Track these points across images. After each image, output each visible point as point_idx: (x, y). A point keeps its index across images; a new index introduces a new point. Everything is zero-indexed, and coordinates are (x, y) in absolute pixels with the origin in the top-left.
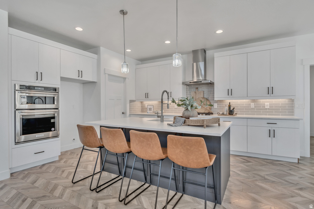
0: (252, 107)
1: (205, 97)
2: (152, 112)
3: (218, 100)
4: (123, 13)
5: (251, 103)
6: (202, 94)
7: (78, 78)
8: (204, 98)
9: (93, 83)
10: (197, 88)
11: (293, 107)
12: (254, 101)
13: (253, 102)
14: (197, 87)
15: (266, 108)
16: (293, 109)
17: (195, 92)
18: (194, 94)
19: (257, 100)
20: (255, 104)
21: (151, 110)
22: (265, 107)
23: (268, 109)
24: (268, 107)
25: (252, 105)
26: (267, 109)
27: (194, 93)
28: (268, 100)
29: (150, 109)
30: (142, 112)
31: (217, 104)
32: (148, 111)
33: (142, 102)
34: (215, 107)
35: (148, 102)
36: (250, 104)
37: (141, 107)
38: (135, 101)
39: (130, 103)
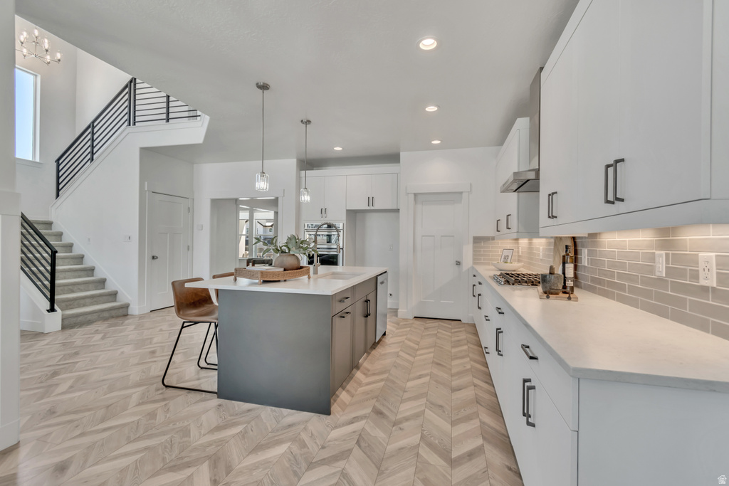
0: (657, 273)
5: (656, 253)
7: (368, 208)
12: (665, 238)
13: (661, 246)
20: (667, 257)
22: (698, 278)
23: (713, 289)
24: (713, 281)
28: (711, 235)
29: (506, 259)
31: (587, 250)
38: (493, 238)
39: (474, 243)
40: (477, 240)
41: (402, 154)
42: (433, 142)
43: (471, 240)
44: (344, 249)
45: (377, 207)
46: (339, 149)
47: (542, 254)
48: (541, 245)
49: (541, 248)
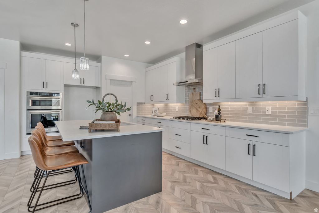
0: (249, 112)
3: (213, 103)
5: (249, 107)
6: (199, 95)
7: (80, 85)
10: (195, 89)
11: (305, 113)
12: (252, 103)
13: (251, 105)
15: (267, 113)
16: (305, 117)
17: (193, 94)
19: (255, 102)
20: (253, 108)
22: (265, 112)
23: (270, 115)
24: (270, 113)
25: (250, 109)
26: (267, 115)
27: (192, 94)
28: (269, 103)
29: (155, 112)
31: (212, 107)
32: (153, 114)
34: (210, 111)
36: (247, 108)
38: (144, 103)
39: (137, 105)
40: (139, 104)
41: (103, 57)
42: (125, 56)
43: (136, 104)
44: (63, 110)
45: (86, 84)
46: (69, 45)
47: (178, 109)
48: (177, 106)
49: (177, 107)
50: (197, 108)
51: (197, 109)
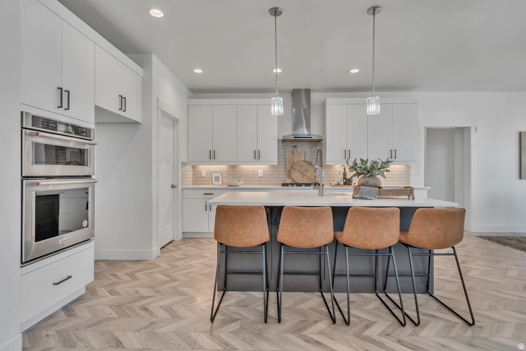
1: (307, 160)
2: (220, 183)
4: (275, 12)
6: (303, 155)
8: (305, 161)
9: (137, 123)
10: (296, 146)
11: (409, 174)
14: (294, 145)
17: (293, 153)
18: (291, 155)
21: (219, 181)
27: (291, 153)
29: (217, 179)
30: (195, 184)
31: (324, 170)
32: (214, 183)
33: (194, 167)
35: (206, 166)
37: (193, 174)
38: (187, 164)
39: (182, 167)
43: (181, 165)
47: (262, 174)
48: (261, 169)
49: (261, 171)
50: (302, 171)
51: (302, 173)
